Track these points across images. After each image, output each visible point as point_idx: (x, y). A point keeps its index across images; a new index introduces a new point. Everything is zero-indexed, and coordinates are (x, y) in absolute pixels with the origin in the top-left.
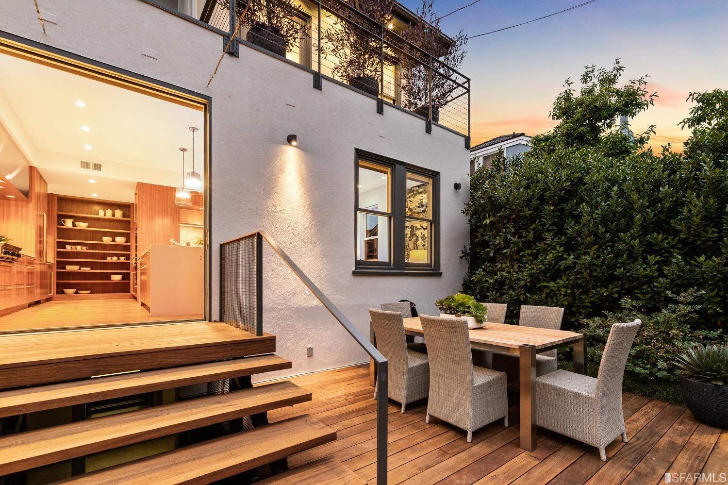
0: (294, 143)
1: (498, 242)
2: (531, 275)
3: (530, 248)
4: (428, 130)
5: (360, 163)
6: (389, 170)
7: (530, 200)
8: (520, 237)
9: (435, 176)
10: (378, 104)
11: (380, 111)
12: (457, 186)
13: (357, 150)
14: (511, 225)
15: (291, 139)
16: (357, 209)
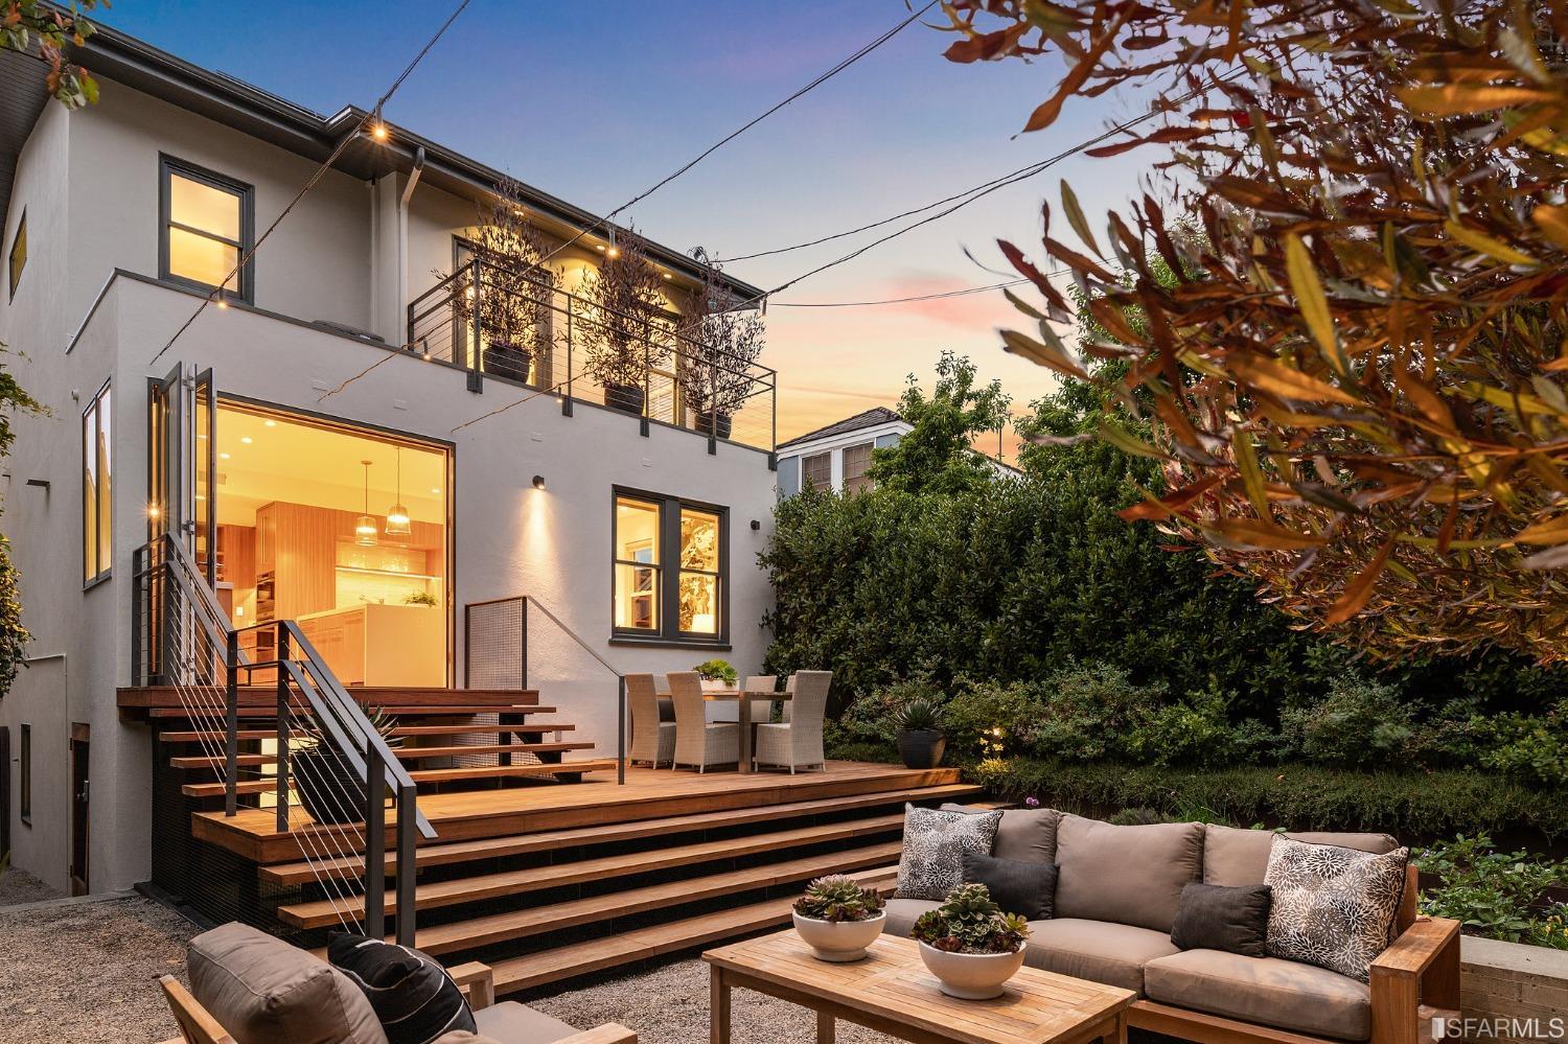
0: (541, 487)
1: (793, 605)
2: (824, 647)
3: (826, 614)
4: (712, 450)
5: (619, 500)
6: (656, 507)
7: (820, 555)
8: (814, 599)
9: (722, 512)
10: (642, 424)
11: (645, 432)
12: (755, 525)
13: (614, 486)
14: (805, 584)
15: (537, 481)
16: (614, 561)
